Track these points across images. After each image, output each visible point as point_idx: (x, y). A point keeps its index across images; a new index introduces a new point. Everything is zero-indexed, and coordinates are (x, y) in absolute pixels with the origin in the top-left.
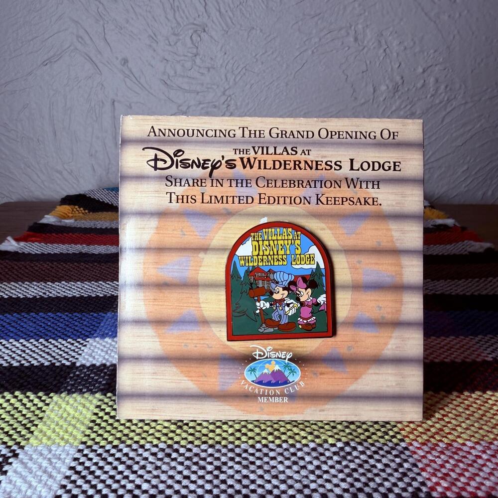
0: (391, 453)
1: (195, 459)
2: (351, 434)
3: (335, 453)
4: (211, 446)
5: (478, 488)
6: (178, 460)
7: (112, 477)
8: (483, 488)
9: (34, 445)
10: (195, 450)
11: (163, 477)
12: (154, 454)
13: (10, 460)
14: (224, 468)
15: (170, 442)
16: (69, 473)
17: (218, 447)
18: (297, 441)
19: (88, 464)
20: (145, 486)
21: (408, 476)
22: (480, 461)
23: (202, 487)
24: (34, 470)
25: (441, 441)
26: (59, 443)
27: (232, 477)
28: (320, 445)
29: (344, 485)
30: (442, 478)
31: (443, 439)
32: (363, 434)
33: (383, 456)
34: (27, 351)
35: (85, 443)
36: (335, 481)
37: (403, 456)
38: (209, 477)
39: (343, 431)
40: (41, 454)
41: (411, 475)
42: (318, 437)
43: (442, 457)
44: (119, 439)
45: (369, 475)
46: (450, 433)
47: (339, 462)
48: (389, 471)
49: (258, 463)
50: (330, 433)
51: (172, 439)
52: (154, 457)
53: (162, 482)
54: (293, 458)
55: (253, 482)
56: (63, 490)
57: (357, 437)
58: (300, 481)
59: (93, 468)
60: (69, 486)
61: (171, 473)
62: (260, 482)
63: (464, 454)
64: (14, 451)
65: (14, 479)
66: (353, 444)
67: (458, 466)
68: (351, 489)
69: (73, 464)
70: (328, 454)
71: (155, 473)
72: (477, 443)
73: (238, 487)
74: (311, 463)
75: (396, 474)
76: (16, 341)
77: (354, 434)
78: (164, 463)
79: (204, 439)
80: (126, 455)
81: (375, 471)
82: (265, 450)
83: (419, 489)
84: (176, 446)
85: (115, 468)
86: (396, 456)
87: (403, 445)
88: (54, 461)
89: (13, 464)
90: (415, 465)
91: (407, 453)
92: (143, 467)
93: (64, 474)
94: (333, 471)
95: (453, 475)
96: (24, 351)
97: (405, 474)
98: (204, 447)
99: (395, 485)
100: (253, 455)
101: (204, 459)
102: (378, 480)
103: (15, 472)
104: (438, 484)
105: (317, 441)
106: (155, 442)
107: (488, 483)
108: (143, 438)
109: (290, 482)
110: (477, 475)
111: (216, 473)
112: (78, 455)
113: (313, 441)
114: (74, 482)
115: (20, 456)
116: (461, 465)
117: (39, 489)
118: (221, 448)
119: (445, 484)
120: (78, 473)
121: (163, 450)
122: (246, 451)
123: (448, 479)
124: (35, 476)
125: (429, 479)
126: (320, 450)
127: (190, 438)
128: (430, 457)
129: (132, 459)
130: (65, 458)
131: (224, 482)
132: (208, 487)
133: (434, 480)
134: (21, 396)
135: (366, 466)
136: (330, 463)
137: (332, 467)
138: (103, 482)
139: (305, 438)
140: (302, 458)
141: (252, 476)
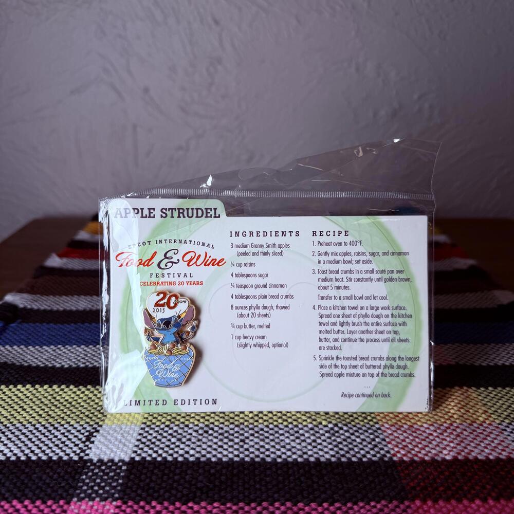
0: (367, 432)
1: (226, 435)
2: (339, 418)
3: (326, 432)
4: (237, 426)
5: (426, 455)
6: (214, 435)
7: (168, 446)
8: (430, 454)
9: (109, 424)
10: (226, 429)
11: (204, 446)
12: (196, 431)
13: (95, 434)
14: (247, 441)
15: (207, 423)
16: (137, 443)
17: (242, 426)
18: (299, 423)
19: (149, 437)
20: (192, 452)
21: (378, 447)
22: (431, 437)
23: (232, 453)
24: (113, 441)
25: (405, 424)
26: (126, 424)
27: (253, 446)
28: (317, 426)
29: (332, 453)
30: (402, 448)
31: (407, 422)
32: (349, 418)
33: (361, 434)
34: (89, 355)
35: (145, 423)
36: (326, 450)
37: (376, 434)
38: (236, 446)
39: (334, 416)
40: (116, 431)
41: (380, 446)
42: (315, 420)
43: (405, 434)
44: (170, 420)
45: (350, 446)
46: (413, 418)
47: (329, 438)
48: (365, 443)
49: (271, 437)
50: (323, 418)
51: (208, 420)
52: (196, 433)
53: (203, 449)
54: (297, 435)
55: (268, 450)
56: (135, 454)
57: (343, 420)
58: (301, 450)
59: (154, 440)
60: (139, 452)
61: (209, 443)
62: (272, 450)
63: (421, 432)
64: (95, 428)
65: (100, 446)
66: (340, 425)
67: (415, 440)
68: (337, 455)
69: (139, 437)
70: (321, 432)
71: (198, 443)
72: (431, 425)
73: (257, 453)
74: (309, 438)
75: (370, 446)
76: (78, 346)
77: (342, 418)
78: (204, 437)
79: (231, 421)
80: (176, 431)
81: (355, 443)
82: (276, 429)
83: (385, 456)
84: (211, 426)
85: (169, 440)
86: (371, 434)
87: (377, 426)
88: (125, 435)
89: (97, 437)
90: (384, 440)
91: (379, 431)
92: (189, 440)
93: (134, 443)
94: (325, 444)
95: (410, 446)
96: (86, 355)
97: (376, 446)
98: (232, 426)
99: (368, 452)
100: (267, 432)
101: (232, 435)
102: (356, 449)
103: (100, 441)
104: (398, 452)
105: (314, 423)
106: (196, 423)
107: (434, 451)
108: (187, 420)
109: (294, 450)
110: (427, 446)
111: (241, 444)
112: (141, 432)
113: (311, 423)
114: (142, 449)
115: (101, 432)
116: (417, 440)
117: (118, 453)
118: (244, 427)
119: (403, 452)
120: (144, 443)
121: (202, 428)
122: (262, 429)
123: (406, 449)
124: (114, 445)
125: (393, 449)
126: (316, 429)
127: (222, 420)
128: (396, 434)
129: (181, 434)
130: (133, 434)
131: (247, 450)
132: (236, 453)
133: (396, 449)
134: (92, 389)
135: (349, 440)
136: (323, 438)
137: (324, 441)
138: (162, 449)
139: (306, 421)
140: (303, 435)
141: (267, 446)
